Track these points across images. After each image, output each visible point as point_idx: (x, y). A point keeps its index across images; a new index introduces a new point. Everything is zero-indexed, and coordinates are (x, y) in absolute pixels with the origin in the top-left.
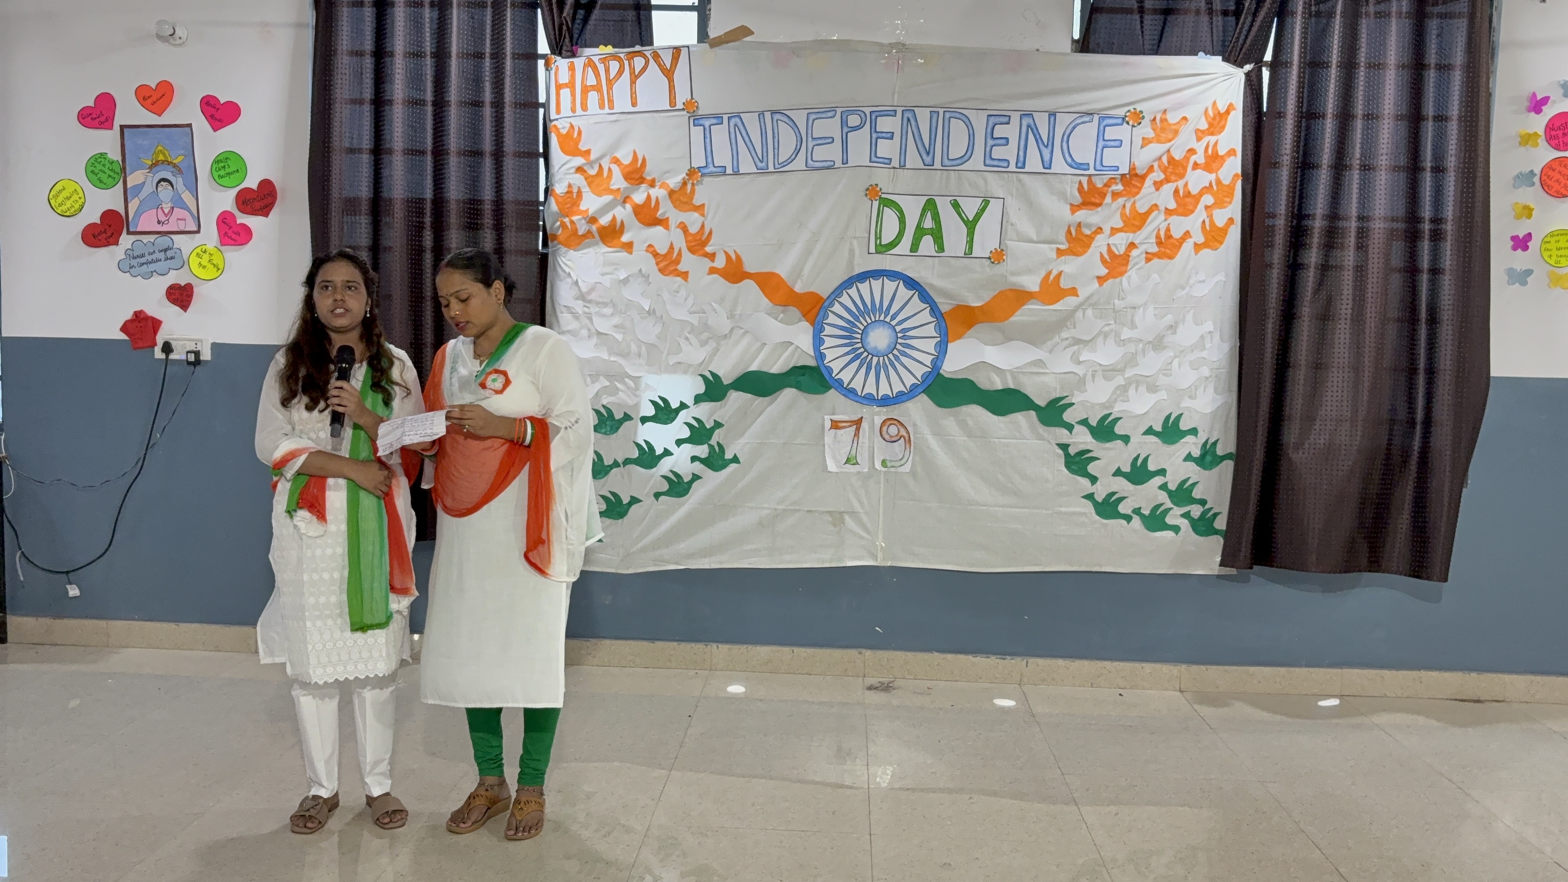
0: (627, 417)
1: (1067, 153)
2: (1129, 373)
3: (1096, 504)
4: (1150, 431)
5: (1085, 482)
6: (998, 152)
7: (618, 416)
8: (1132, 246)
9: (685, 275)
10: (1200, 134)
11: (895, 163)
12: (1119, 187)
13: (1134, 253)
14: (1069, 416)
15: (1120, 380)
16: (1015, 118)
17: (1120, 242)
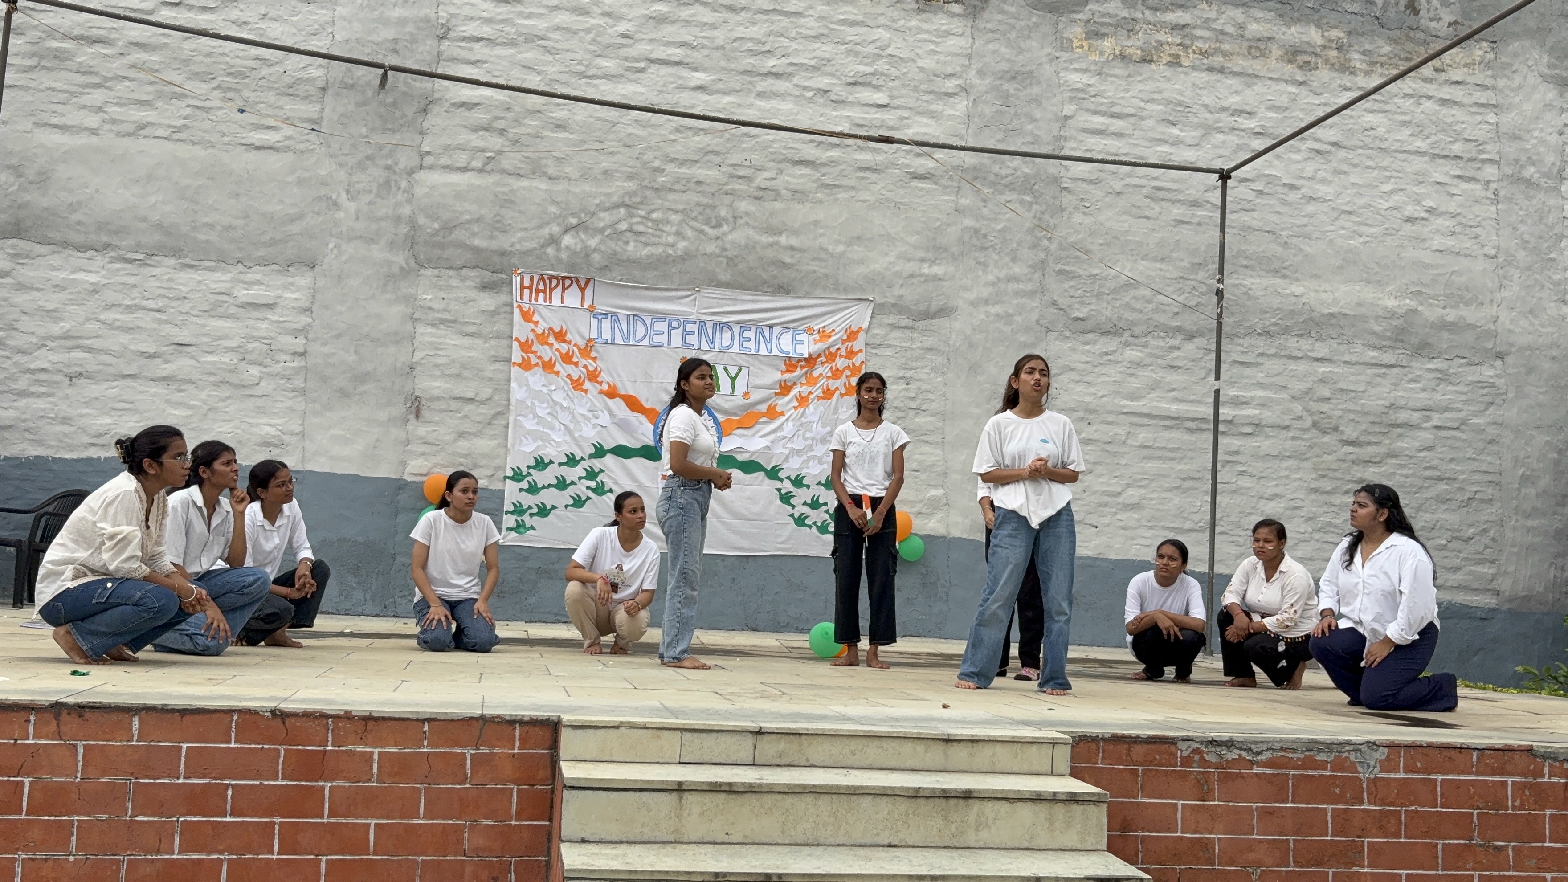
0: (551, 462)
1: (778, 346)
2: (809, 454)
3: (795, 519)
4: (819, 483)
5: (789, 508)
6: (746, 345)
7: (546, 461)
8: (810, 393)
9: (586, 391)
10: (844, 342)
11: (696, 347)
12: (803, 363)
13: (812, 397)
14: (781, 475)
15: (805, 457)
16: (754, 328)
17: (804, 390)
